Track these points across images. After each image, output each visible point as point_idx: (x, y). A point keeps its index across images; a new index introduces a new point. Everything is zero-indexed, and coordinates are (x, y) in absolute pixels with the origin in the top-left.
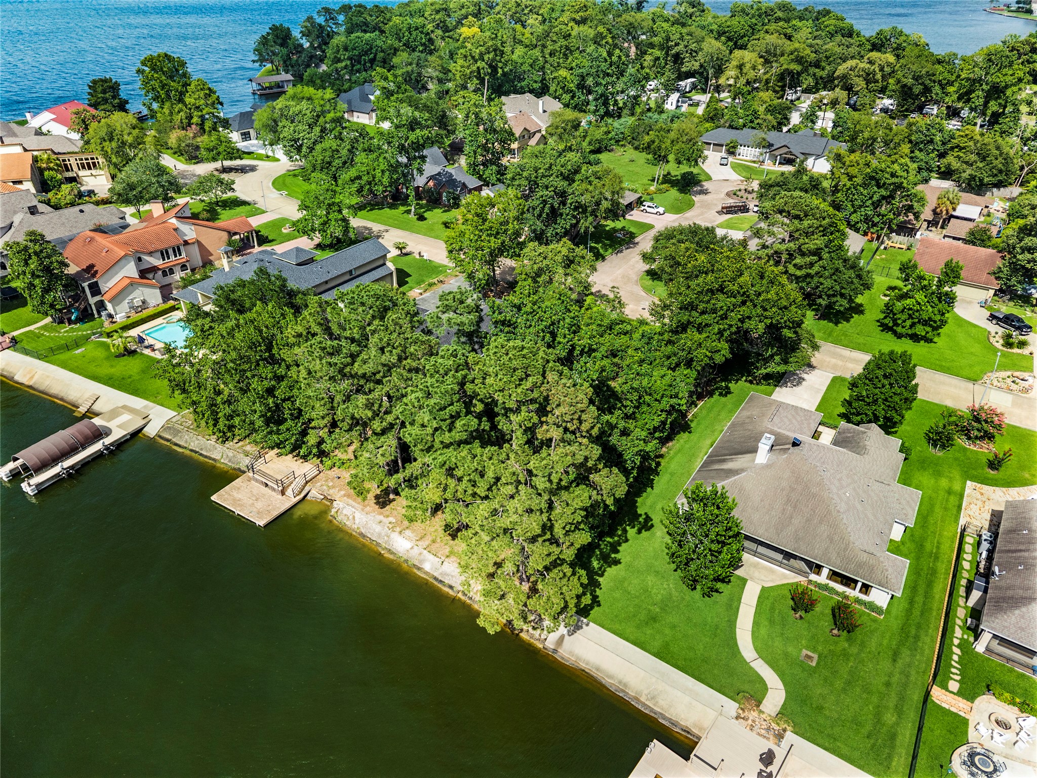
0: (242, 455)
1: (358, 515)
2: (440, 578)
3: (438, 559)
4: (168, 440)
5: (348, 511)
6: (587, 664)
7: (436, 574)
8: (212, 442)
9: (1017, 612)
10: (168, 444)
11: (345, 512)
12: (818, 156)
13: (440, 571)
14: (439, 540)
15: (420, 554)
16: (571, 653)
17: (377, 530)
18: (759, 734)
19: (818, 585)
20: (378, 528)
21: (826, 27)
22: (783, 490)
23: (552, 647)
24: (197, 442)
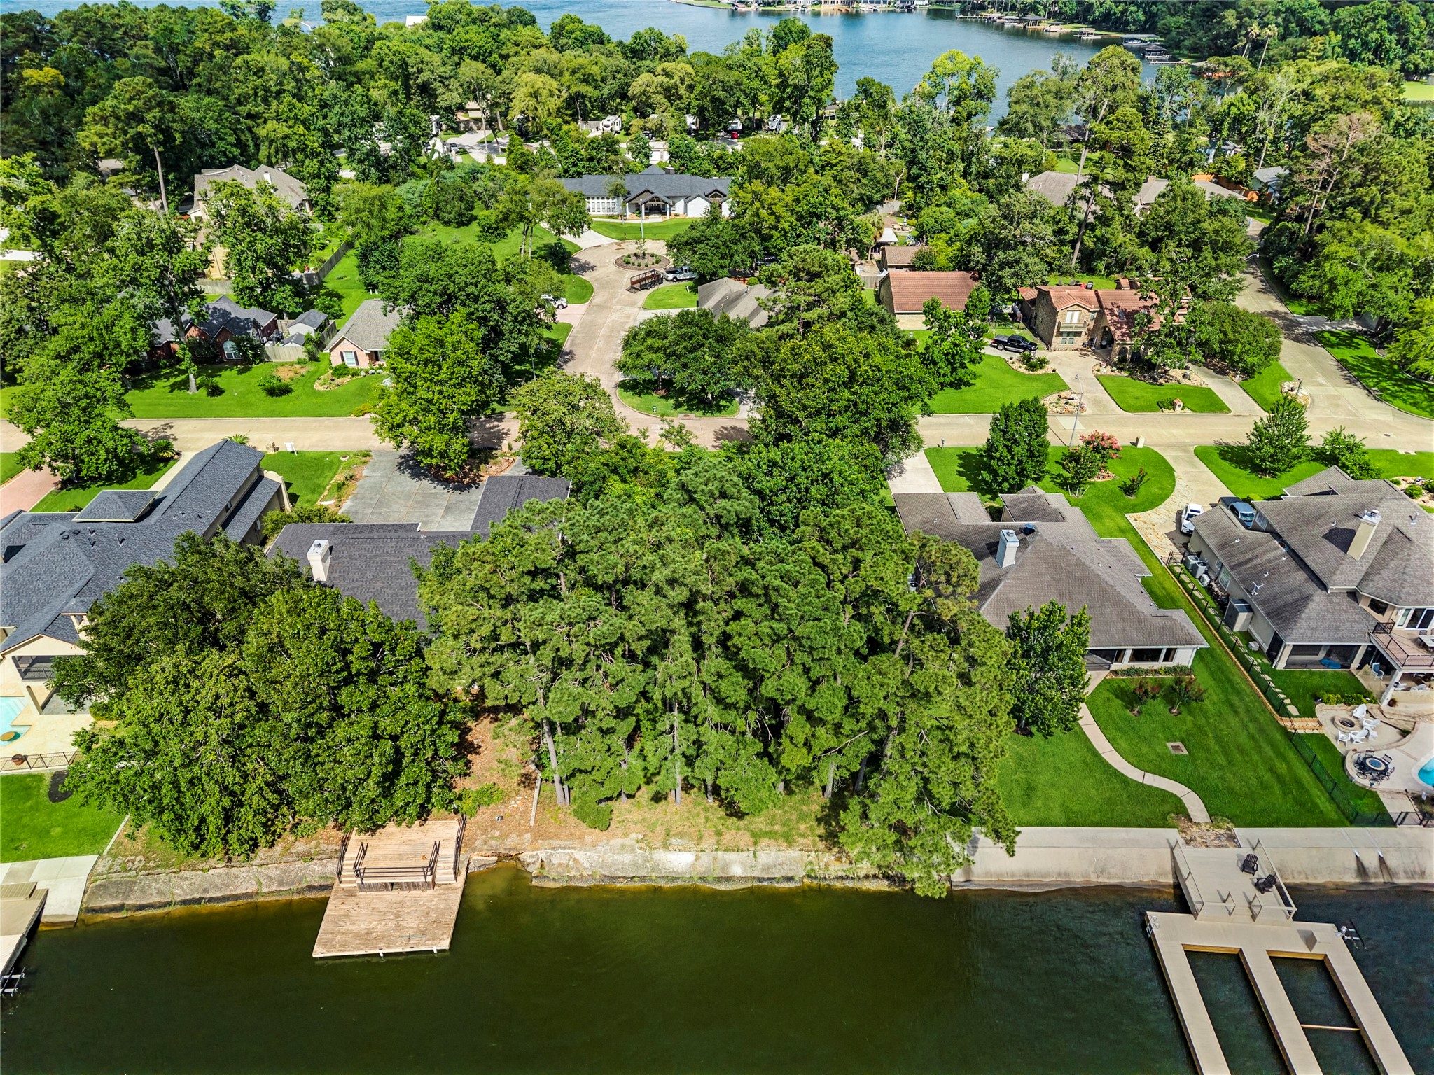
0: (300, 864)
1: (580, 855)
2: (766, 876)
3: (744, 854)
4: (120, 908)
5: (559, 858)
6: (1013, 876)
7: (755, 874)
8: (221, 870)
9: (1303, 616)
10: (123, 914)
11: (555, 861)
12: (688, 198)
13: (759, 867)
14: (724, 830)
15: (715, 859)
16: (987, 874)
17: (626, 861)
18: (1216, 847)
19: (1128, 672)
20: (627, 858)
21: (571, 32)
22: (1049, 586)
23: (962, 879)
24: (185, 885)
